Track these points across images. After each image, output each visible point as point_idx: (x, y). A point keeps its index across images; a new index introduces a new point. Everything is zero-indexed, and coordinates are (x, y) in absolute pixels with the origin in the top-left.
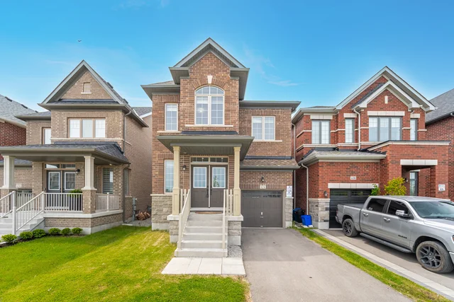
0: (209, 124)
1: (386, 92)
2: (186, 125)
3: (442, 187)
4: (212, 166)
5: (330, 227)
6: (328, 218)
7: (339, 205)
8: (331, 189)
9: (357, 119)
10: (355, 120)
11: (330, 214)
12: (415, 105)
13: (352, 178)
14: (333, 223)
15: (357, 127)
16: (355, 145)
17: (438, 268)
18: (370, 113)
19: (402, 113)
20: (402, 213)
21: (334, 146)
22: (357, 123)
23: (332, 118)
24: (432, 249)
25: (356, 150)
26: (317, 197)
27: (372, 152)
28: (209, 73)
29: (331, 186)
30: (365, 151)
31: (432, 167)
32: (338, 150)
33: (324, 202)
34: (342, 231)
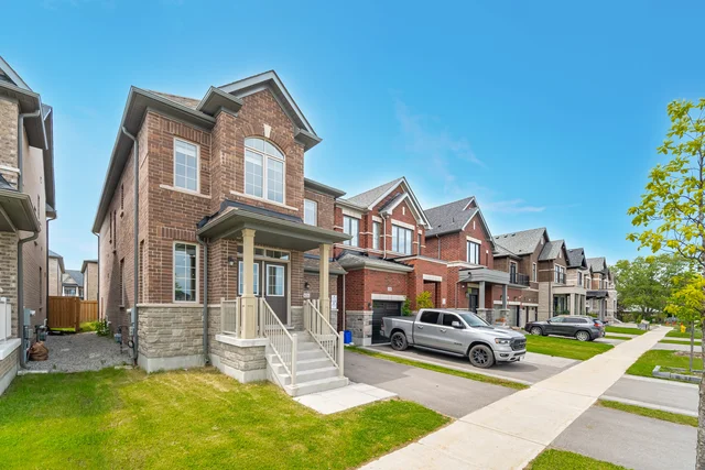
0: (265, 199)
1: (403, 204)
2: (232, 192)
3: (444, 301)
4: (267, 262)
5: (373, 343)
6: (371, 333)
7: (384, 318)
8: (374, 301)
9: (383, 224)
10: (380, 225)
11: (373, 328)
12: (422, 223)
13: (390, 289)
14: (377, 337)
15: (382, 233)
16: (380, 252)
17: (486, 364)
18: (393, 221)
19: (412, 227)
20: (457, 324)
21: (362, 250)
22: (383, 229)
23: (360, 217)
24: (482, 351)
25: (381, 258)
26: (362, 309)
27: (398, 263)
28: (266, 121)
29: (375, 296)
30: (391, 260)
31: (437, 283)
32: (367, 255)
33: (368, 315)
34: (390, 346)
